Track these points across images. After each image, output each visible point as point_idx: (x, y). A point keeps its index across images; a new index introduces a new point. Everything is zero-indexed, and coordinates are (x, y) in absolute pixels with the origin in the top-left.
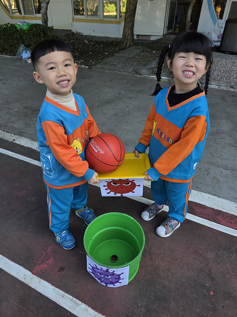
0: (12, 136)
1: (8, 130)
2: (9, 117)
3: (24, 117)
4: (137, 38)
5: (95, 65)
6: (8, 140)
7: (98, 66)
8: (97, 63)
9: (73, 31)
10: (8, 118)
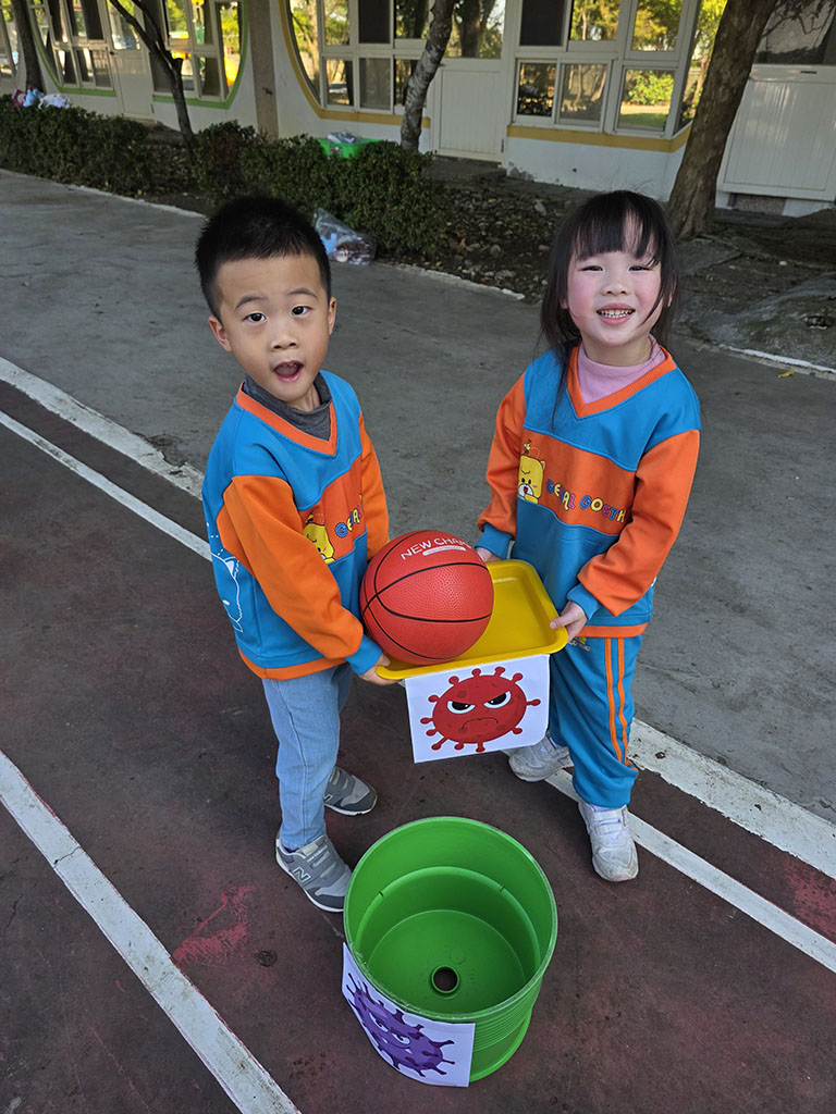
4: (729, 205)
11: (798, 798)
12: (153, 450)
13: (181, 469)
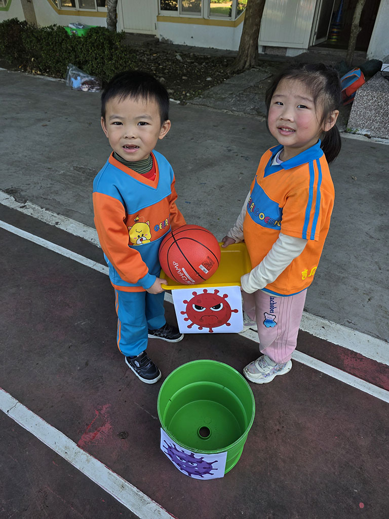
0: (54, 217)
1: (48, 206)
2: (51, 184)
3: (73, 185)
4: (263, 51)
5: (191, 98)
6: (47, 223)
7: (197, 100)
8: (194, 95)
9: (158, 36)
10: (49, 186)
11: (338, 321)
12: (8, 196)
13: (25, 204)
